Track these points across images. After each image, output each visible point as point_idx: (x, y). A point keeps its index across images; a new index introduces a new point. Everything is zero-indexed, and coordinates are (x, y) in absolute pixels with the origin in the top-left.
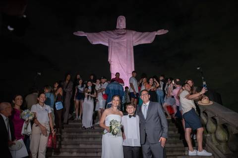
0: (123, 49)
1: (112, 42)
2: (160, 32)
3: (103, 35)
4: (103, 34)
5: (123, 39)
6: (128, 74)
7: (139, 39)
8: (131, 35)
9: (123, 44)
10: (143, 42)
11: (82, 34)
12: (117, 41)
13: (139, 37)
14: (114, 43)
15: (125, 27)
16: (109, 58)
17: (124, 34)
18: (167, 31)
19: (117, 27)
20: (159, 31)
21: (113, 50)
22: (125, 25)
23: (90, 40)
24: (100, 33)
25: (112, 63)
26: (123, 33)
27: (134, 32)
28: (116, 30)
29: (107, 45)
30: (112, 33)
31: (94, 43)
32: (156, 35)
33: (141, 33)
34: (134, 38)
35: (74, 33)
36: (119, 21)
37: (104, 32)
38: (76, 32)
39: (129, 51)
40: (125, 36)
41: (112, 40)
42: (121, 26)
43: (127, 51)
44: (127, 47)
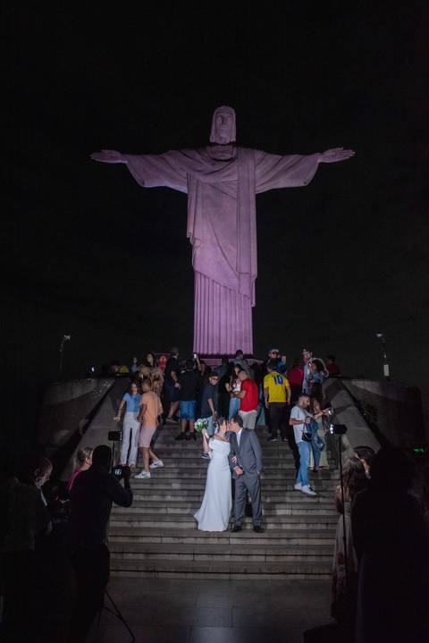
0: (227, 203)
1: (198, 181)
2: (331, 156)
3: (172, 162)
4: (172, 159)
5: (229, 175)
6: (239, 274)
7: (272, 174)
8: (251, 163)
10: (283, 183)
11: (114, 158)
12: (210, 180)
13: (271, 170)
14: (204, 185)
15: (234, 139)
16: (190, 230)
17: (231, 160)
18: (351, 153)
19: (213, 139)
20: (329, 153)
21: (199, 205)
22: (234, 134)
24: (164, 155)
25: (197, 243)
26: (229, 156)
27: (259, 155)
28: (208, 148)
29: (184, 189)
30: (198, 156)
31: (146, 186)
33: (278, 157)
34: (258, 172)
36: (217, 121)
37: (174, 152)
38: (99, 151)
40: (235, 166)
41: (198, 176)
42: (223, 135)
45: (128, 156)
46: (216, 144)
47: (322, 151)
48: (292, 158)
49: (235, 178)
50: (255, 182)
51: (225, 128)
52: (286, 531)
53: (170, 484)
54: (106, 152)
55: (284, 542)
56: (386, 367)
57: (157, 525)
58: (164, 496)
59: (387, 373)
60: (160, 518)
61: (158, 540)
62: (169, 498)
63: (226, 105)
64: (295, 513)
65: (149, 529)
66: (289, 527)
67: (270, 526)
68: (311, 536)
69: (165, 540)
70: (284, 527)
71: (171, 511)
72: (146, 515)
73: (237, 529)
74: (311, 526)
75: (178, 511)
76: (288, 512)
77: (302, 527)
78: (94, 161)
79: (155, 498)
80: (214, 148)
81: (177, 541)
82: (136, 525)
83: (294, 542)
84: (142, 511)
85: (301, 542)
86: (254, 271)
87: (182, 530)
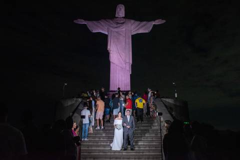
0: (122, 38)
1: (112, 31)
2: (157, 22)
3: (102, 24)
4: (102, 22)
5: (122, 28)
6: (126, 63)
8: (130, 24)
9: (122, 33)
10: (141, 31)
12: (116, 30)
13: (137, 27)
14: (113, 32)
15: (124, 16)
16: (109, 47)
17: (123, 23)
18: (164, 21)
19: (117, 16)
20: (157, 21)
21: (112, 38)
22: (124, 14)
23: (90, 29)
24: (100, 21)
25: (111, 52)
26: (122, 22)
27: (132, 21)
28: (115, 19)
29: (107, 33)
30: (111, 22)
31: (93, 32)
32: (154, 25)
33: (139, 22)
34: (132, 27)
35: (75, 21)
36: (118, 10)
37: (103, 20)
39: (127, 40)
40: (124, 25)
41: (111, 29)
42: (120, 14)
43: (125, 40)
44: (125, 37)
45: (87, 21)
46: (117, 17)
47: (154, 20)
48: (144, 23)
49: (124, 29)
50: (131, 31)
51: (121, 12)
52: (142, 150)
53: (102, 134)
54: (79, 20)
55: (141, 154)
56: (176, 94)
57: (98, 148)
58: (100, 138)
59: (176, 96)
60: (99, 146)
61: (98, 154)
62: (102, 139)
63: (121, 4)
64: (145, 144)
65: (95, 150)
66: (143, 148)
67: (136, 148)
68: (151, 151)
69: (100, 154)
70: (141, 148)
71: (102, 144)
72: (93, 145)
73: (125, 150)
74: (151, 148)
75: (105, 144)
76: (143, 144)
77: (148, 148)
78: (75, 23)
79: (97, 139)
80: (117, 19)
81: (105, 154)
82: (90, 148)
83: (144, 154)
84: (93, 144)
85: (147, 153)
86: (131, 62)
87: (106, 150)
